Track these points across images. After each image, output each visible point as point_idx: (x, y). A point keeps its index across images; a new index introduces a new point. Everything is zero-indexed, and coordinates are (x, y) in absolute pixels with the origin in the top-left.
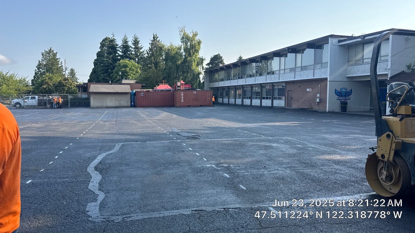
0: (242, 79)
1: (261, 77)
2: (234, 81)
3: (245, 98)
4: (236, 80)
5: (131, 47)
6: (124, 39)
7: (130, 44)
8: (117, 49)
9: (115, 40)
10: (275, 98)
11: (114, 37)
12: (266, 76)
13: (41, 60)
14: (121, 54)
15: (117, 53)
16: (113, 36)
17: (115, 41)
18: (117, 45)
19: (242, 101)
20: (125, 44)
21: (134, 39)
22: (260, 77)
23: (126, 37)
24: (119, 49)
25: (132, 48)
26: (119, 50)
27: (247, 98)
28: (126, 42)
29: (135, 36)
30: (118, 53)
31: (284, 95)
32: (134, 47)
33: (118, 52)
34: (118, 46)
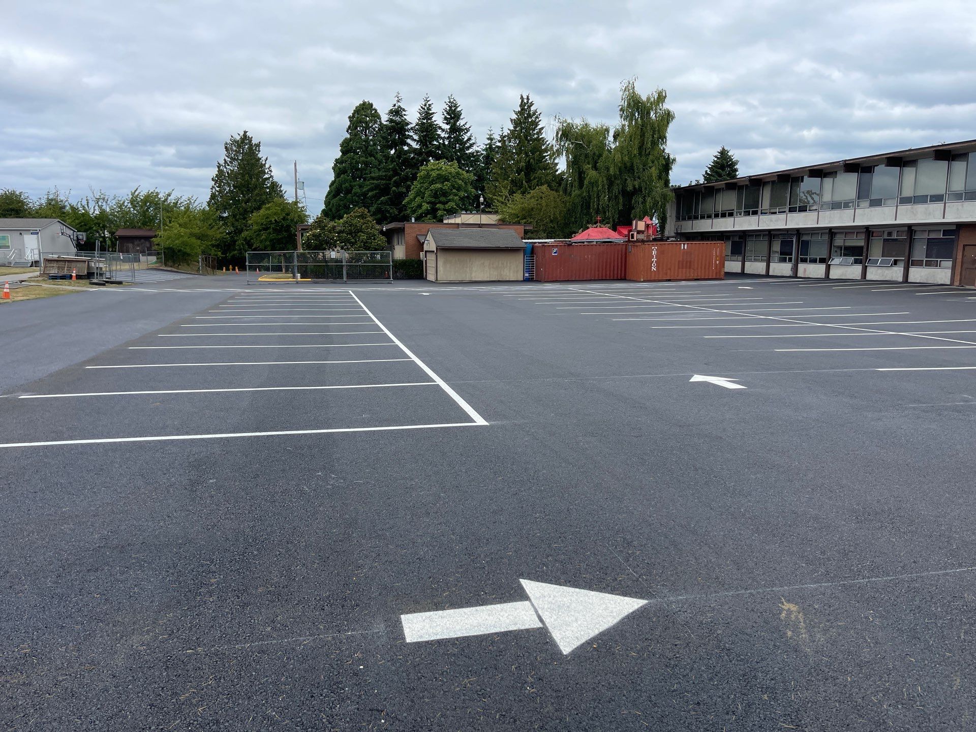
0: (803, 214)
1: (878, 209)
2: (773, 216)
3: (804, 261)
4: (783, 216)
5: (440, 128)
6: (424, 109)
7: (438, 119)
8: (407, 133)
9: (404, 110)
10: (919, 263)
11: (399, 104)
12: (897, 206)
13: (222, 162)
14: (414, 145)
15: (408, 143)
16: (398, 101)
17: (404, 113)
18: (408, 124)
19: (795, 269)
20: (425, 121)
21: (448, 108)
22: (873, 209)
23: (429, 103)
24: (411, 134)
25: (443, 130)
26: (412, 136)
27: (814, 261)
28: (427, 114)
29: (452, 100)
30: (409, 145)
31: (948, 255)
32: (448, 127)
33: (409, 141)
34: (409, 127)
